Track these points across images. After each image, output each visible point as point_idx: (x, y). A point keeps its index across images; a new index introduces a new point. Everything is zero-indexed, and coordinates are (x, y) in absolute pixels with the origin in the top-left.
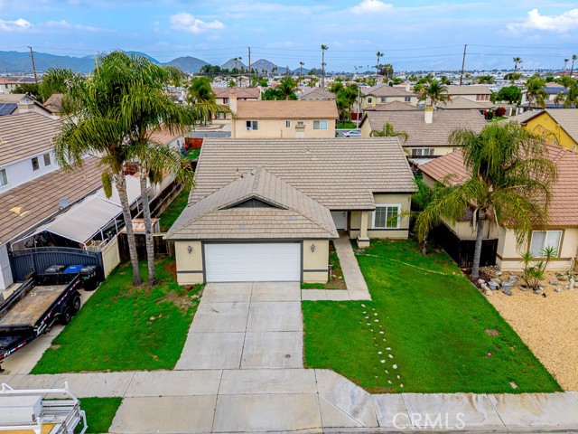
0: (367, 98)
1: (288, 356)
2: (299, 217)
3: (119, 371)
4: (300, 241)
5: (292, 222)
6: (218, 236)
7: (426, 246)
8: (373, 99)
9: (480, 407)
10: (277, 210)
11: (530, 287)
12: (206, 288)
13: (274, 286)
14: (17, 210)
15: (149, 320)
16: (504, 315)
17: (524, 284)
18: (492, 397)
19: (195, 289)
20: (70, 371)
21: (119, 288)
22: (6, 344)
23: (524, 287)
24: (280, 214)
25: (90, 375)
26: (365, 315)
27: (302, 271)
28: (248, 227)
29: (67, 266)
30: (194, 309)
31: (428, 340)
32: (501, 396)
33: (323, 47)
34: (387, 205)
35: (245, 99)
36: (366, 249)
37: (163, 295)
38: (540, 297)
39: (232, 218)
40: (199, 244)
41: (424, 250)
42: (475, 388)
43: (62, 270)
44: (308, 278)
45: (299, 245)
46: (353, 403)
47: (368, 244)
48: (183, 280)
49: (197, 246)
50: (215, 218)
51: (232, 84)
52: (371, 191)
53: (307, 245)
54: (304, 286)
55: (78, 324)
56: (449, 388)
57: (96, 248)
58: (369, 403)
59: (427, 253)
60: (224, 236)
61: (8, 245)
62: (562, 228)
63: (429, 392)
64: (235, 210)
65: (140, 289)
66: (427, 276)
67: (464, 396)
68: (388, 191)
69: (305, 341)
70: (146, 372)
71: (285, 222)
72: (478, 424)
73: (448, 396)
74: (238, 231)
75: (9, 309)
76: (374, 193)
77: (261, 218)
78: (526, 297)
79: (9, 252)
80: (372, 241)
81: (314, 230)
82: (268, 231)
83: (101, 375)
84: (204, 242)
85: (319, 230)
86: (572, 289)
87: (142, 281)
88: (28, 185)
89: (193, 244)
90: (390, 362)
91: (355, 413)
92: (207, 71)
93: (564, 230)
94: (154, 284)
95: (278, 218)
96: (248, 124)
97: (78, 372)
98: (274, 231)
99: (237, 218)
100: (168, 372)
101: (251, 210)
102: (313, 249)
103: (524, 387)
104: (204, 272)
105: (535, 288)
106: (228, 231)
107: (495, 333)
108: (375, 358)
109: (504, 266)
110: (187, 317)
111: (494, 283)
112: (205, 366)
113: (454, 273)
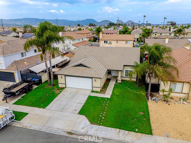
0: (154, 34)
1: (76, 110)
2: (93, 71)
3: (32, 107)
4: (91, 78)
5: (91, 72)
6: (68, 74)
7: (138, 84)
8: (157, 34)
9: (121, 134)
10: (88, 68)
11: (166, 101)
12: (65, 89)
13: (84, 90)
14: (25, 63)
15: (46, 95)
16: (150, 109)
17: (164, 100)
18: (127, 132)
19: (62, 89)
20: (21, 105)
21: (44, 86)
22: (8, 96)
23: (164, 101)
24: (88, 69)
25: (25, 106)
26: (105, 102)
27: (92, 87)
28: (78, 72)
29: (33, 79)
30: (59, 94)
31: (119, 112)
32: (130, 132)
33: (144, 16)
34: (129, 70)
35: (113, 34)
36: (120, 83)
37: (54, 89)
38: (168, 105)
39: (74, 69)
40: (64, 76)
41: (137, 85)
42: (123, 128)
43: (31, 79)
44: (94, 89)
45: (91, 79)
46: (84, 126)
47: (120, 81)
48: (60, 86)
49: (63, 76)
50: (70, 69)
51: (115, 29)
52: (123, 65)
53: (94, 79)
54: (92, 91)
55: (30, 93)
56: (115, 127)
57: (40, 74)
58: (89, 126)
59: (138, 86)
60: (70, 74)
61: (21, 71)
62: (183, 82)
63: (108, 127)
64: (76, 67)
65: (49, 87)
66: (133, 93)
67: (118, 130)
68: (129, 65)
69: (83, 107)
70: (38, 108)
71: (89, 72)
72: (116, 139)
73: (113, 129)
74: (74, 73)
75: (14, 88)
76: (124, 66)
77: (82, 70)
78: (162, 104)
79: (21, 73)
80: (122, 80)
81: (96, 75)
82: (83, 74)
83: (28, 107)
84: (65, 75)
85: (97, 75)
86: (181, 104)
87: (50, 85)
88: (32, 57)
89: (62, 76)
90: (103, 116)
91: (83, 128)
92: (110, 25)
93: (184, 83)
94: (53, 86)
95: (87, 70)
96: (105, 42)
97: (23, 105)
98: (84, 74)
99: (76, 70)
100: (43, 109)
101: (80, 68)
102: (95, 81)
103: (140, 131)
104: (65, 84)
105: (167, 101)
106: (71, 73)
107: (143, 114)
108: (98, 115)
109: (161, 93)
110: (56, 95)
111: (153, 98)
112: (53, 109)
113: (143, 93)
